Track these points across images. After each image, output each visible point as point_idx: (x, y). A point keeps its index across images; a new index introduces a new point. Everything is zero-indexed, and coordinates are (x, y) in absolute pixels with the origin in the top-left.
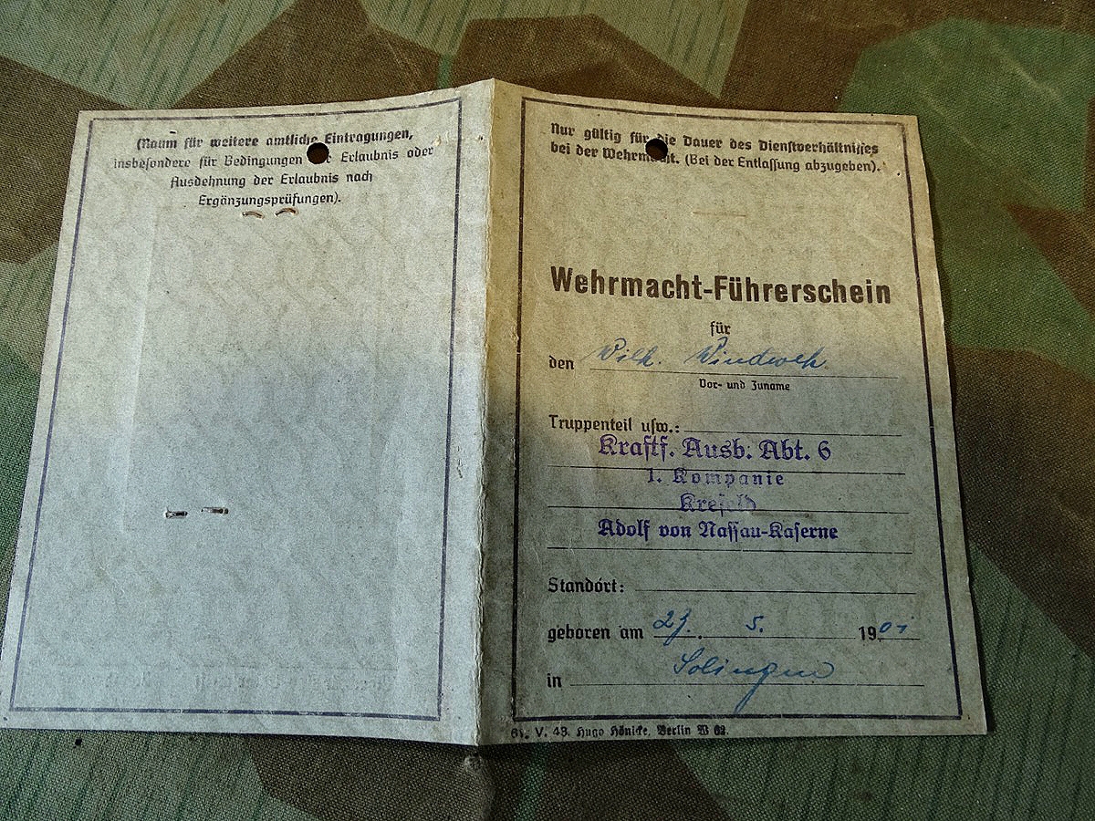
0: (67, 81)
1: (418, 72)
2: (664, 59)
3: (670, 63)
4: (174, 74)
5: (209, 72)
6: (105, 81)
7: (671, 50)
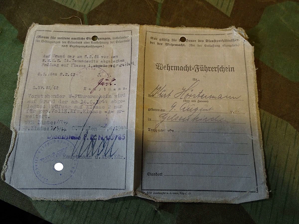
0: (63, 4)
1: (153, 7)
2: (216, 6)
3: (217, 8)
4: (90, 4)
5: (99, 4)
6: (73, 5)
7: (217, 5)
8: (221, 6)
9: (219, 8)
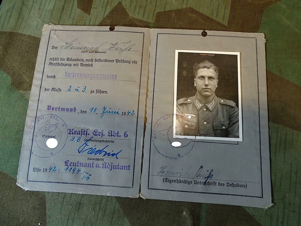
2: (211, 17)
7: (212, 14)
8: (217, 16)
9: (214, 18)
